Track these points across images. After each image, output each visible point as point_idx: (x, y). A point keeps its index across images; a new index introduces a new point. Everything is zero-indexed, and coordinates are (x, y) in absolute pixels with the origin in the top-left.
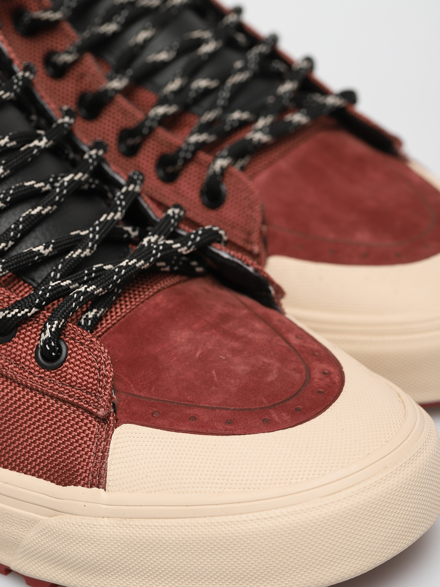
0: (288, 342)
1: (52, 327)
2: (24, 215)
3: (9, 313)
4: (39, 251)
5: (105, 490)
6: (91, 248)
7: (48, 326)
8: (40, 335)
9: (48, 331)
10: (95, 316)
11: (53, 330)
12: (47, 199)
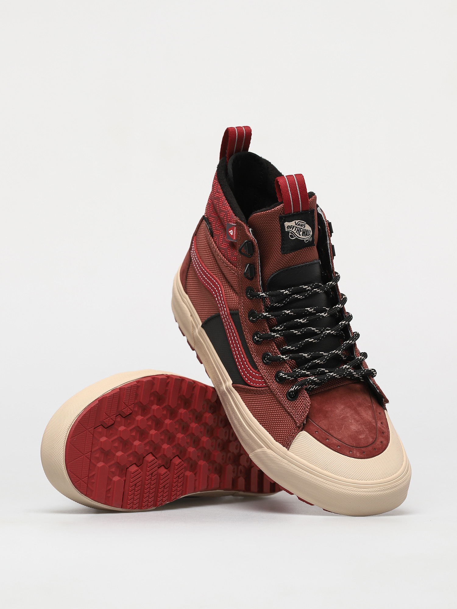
0: (376, 424)
1: (295, 388)
2: (306, 340)
3: (284, 376)
4: (305, 356)
5: (288, 450)
6: (324, 362)
7: (294, 387)
8: (291, 388)
9: (293, 388)
10: (313, 387)
11: (295, 389)
12: (317, 337)
